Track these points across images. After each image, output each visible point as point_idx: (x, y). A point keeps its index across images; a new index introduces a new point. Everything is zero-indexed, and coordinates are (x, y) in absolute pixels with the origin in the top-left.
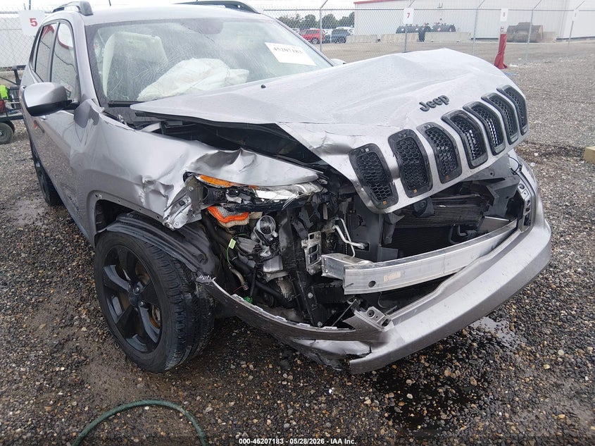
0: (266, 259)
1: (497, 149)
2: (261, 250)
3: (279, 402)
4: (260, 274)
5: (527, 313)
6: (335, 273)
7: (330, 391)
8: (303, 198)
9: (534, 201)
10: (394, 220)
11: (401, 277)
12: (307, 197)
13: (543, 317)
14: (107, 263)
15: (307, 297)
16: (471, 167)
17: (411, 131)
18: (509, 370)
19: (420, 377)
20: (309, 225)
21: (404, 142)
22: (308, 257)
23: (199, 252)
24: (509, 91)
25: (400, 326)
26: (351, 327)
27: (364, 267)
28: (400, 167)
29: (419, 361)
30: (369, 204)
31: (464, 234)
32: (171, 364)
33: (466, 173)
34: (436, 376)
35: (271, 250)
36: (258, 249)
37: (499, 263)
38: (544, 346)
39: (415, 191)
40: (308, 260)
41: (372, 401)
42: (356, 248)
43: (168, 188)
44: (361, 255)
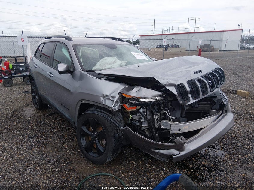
0: (143, 122)
1: (218, 86)
2: (141, 119)
3: (147, 173)
4: (141, 127)
5: (226, 145)
6: (166, 127)
7: (164, 169)
8: (157, 101)
9: (227, 104)
10: (186, 108)
11: (189, 128)
12: (159, 101)
13: (232, 146)
14: (83, 125)
15: (156, 135)
16: (211, 91)
17: (193, 80)
18: (223, 162)
19: (194, 165)
20: (157, 110)
21: (191, 83)
22: (156, 121)
23: (120, 120)
24: (219, 69)
25: (189, 145)
26: (176, 143)
27: (177, 124)
28: (191, 91)
29: (192, 160)
30: (181, 102)
31: (206, 115)
32: (108, 160)
33: (210, 93)
34: (199, 164)
35: (145, 119)
36: (140, 119)
37: (218, 124)
38: (234, 154)
39: (195, 98)
40: (156, 123)
41: (179, 172)
42: (172, 118)
43: (113, 97)
44: (174, 121)
